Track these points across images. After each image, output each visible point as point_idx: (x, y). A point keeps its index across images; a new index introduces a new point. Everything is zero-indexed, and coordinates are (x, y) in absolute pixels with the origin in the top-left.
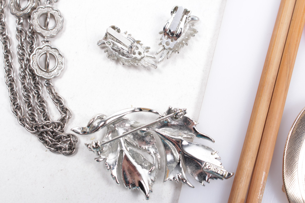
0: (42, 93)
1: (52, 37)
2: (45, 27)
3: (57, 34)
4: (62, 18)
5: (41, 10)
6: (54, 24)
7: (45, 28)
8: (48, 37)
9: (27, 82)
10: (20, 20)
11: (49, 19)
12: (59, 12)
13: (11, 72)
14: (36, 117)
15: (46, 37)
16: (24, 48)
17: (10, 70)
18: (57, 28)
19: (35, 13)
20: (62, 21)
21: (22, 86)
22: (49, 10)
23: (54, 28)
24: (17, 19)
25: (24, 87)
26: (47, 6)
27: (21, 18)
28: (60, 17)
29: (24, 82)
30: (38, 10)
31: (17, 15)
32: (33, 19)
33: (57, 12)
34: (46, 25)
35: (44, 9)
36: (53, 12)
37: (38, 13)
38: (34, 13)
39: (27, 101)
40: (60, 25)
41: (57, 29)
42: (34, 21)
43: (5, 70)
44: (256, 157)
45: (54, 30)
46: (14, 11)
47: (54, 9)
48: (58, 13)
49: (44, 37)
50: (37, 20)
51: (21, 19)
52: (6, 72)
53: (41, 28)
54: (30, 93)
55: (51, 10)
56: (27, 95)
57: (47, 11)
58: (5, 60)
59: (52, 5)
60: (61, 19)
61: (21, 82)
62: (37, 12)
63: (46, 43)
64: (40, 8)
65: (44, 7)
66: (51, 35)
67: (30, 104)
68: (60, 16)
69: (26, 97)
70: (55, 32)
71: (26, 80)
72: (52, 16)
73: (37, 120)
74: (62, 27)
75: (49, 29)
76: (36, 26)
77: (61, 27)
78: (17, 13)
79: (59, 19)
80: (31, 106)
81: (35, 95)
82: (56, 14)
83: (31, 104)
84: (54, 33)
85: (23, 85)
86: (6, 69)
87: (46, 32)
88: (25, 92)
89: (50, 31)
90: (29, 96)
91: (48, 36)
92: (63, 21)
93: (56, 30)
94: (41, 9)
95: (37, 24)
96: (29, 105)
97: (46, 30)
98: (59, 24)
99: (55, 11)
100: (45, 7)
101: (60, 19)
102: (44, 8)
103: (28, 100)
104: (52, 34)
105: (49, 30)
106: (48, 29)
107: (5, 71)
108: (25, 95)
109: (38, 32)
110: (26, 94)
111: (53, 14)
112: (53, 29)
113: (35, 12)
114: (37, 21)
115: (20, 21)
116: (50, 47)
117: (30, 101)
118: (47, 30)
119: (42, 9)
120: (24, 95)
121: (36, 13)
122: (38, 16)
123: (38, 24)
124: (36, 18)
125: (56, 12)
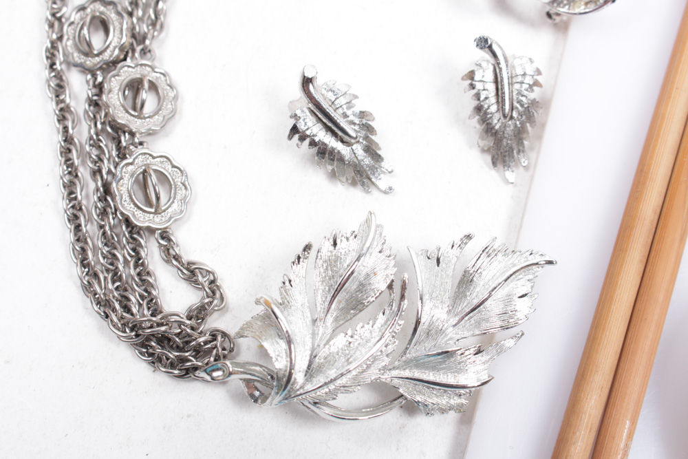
0: (147, 255)
1: (151, 133)
2: (135, 109)
3: (162, 127)
4: (175, 90)
5: (126, 71)
6: (156, 104)
7: (136, 114)
8: (142, 133)
9: (110, 223)
10: (94, 76)
11: (146, 92)
12: (168, 78)
13: (76, 188)
14: (132, 305)
15: (138, 135)
16: (101, 144)
17: (73, 183)
18: (164, 114)
19: (113, 79)
20: (174, 98)
21: (99, 231)
22: (146, 72)
23: (156, 113)
24: (89, 77)
25: (104, 233)
26: (140, 63)
27: (98, 72)
28: (168, 88)
29: (103, 223)
30: (119, 72)
31: (86, 67)
32: (110, 91)
33: (162, 76)
34: (139, 106)
35: (133, 70)
36: (153, 76)
37: (120, 78)
38: (111, 78)
39: (111, 267)
40: (170, 106)
41: (164, 117)
42: (111, 98)
43: (61, 181)
44: (609, 386)
45: (156, 117)
46: (77, 57)
47: (156, 70)
48: (166, 80)
49: (132, 134)
50: (118, 95)
51: (97, 75)
52: (64, 187)
53: (127, 112)
54: (115, 248)
55: (149, 72)
56: (110, 253)
57: (141, 75)
58: (63, 160)
59: (153, 60)
60: (172, 94)
61: (98, 223)
62: (118, 75)
63: (140, 147)
64: (124, 67)
65: (133, 66)
66: (150, 129)
67: (117, 273)
68: (169, 85)
69: (108, 258)
70: (159, 123)
71: (109, 218)
72: (153, 87)
73: (135, 310)
74: (174, 113)
75: (146, 116)
76: (115, 108)
77: (172, 112)
78: (85, 62)
79: (167, 93)
80: (120, 279)
81: (129, 259)
82: (160, 81)
83: (121, 275)
84: (156, 125)
85: (103, 230)
86: (63, 181)
87: (139, 121)
88: (105, 247)
89: (148, 120)
90: (114, 255)
91: (143, 131)
92: (176, 98)
93: (161, 118)
94: (126, 68)
95: (118, 103)
96: (116, 277)
97: (139, 117)
98: (167, 105)
99: (158, 75)
100: (137, 66)
101: (170, 94)
102: (133, 68)
103: (112, 264)
104: (152, 128)
105: (145, 118)
106: (142, 116)
107: (63, 185)
108: (105, 252)
109: (119, 121)
110: (107, 251)
111: (154, 81)
112: (154, 115)
113: (114, 76)
114: (119, 97)
115: (96, 79)
116: (151, 155)
117: (117, 268)
118: (141, 119)
119: (130, 69)
120: (102, 253)
121: (117, 77)
122: (121, 85)
123: (120, 103)
124: (116, 90)
125: (160, 77)
